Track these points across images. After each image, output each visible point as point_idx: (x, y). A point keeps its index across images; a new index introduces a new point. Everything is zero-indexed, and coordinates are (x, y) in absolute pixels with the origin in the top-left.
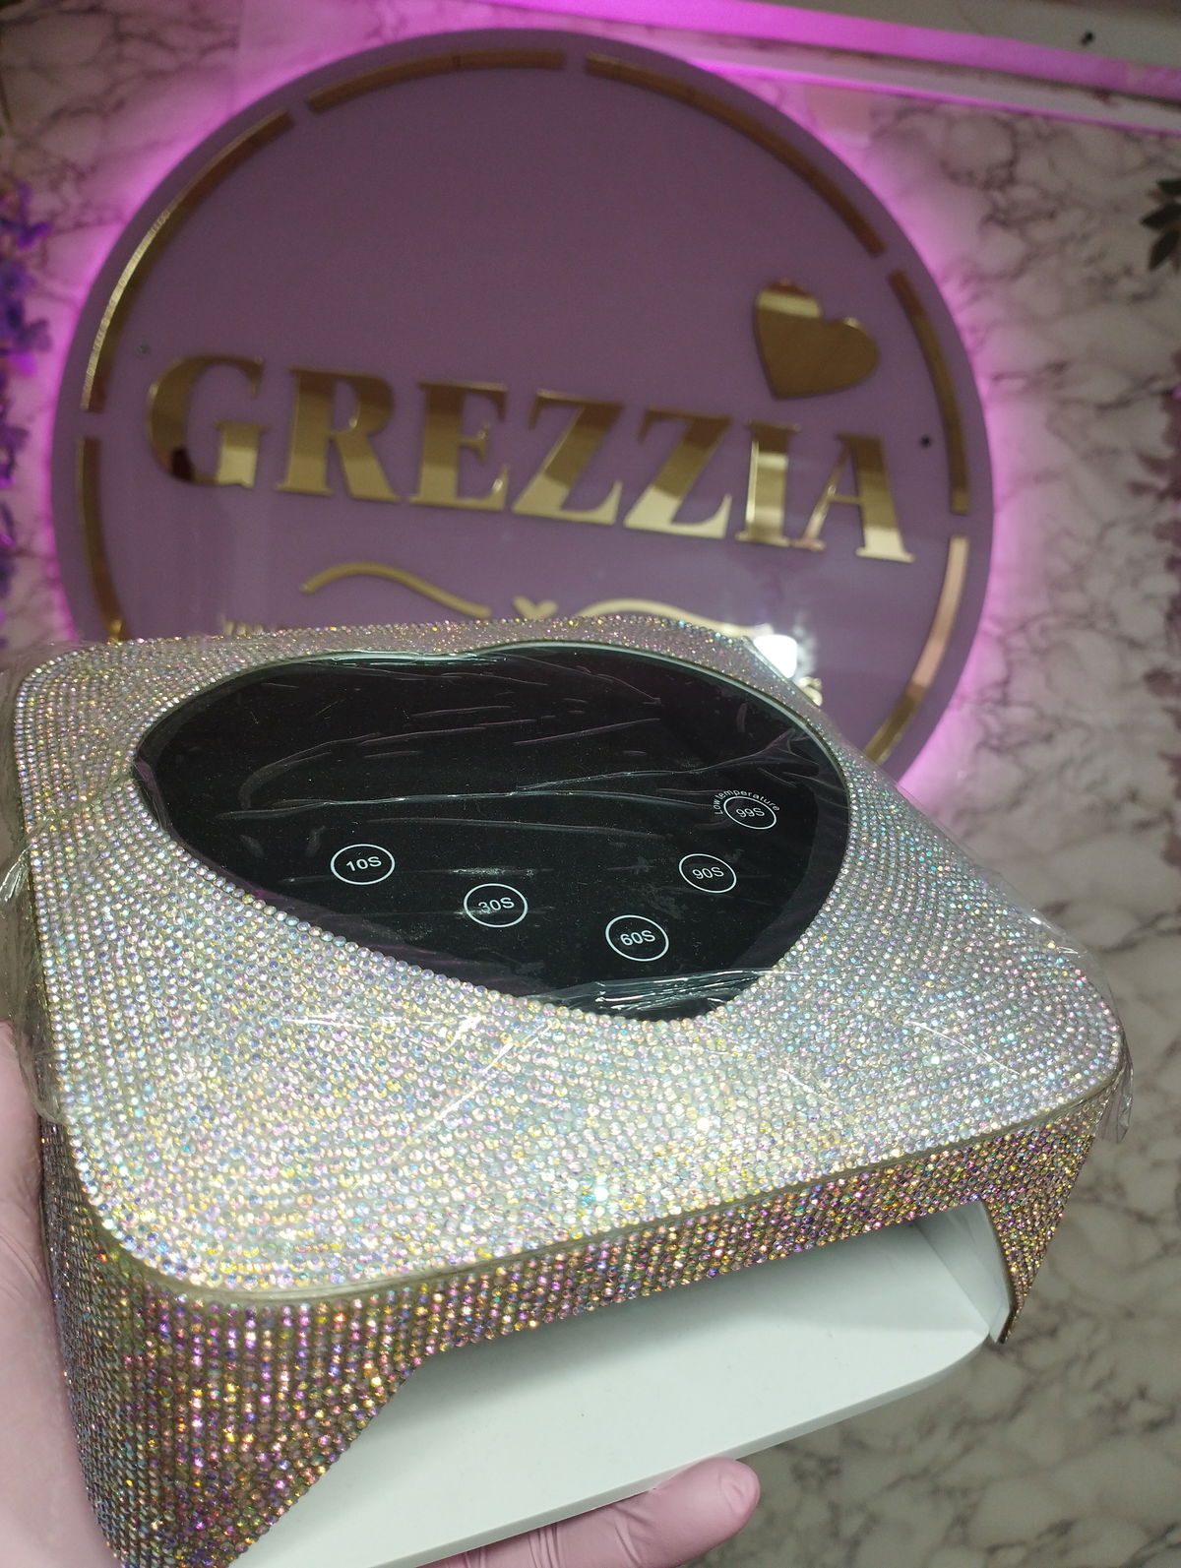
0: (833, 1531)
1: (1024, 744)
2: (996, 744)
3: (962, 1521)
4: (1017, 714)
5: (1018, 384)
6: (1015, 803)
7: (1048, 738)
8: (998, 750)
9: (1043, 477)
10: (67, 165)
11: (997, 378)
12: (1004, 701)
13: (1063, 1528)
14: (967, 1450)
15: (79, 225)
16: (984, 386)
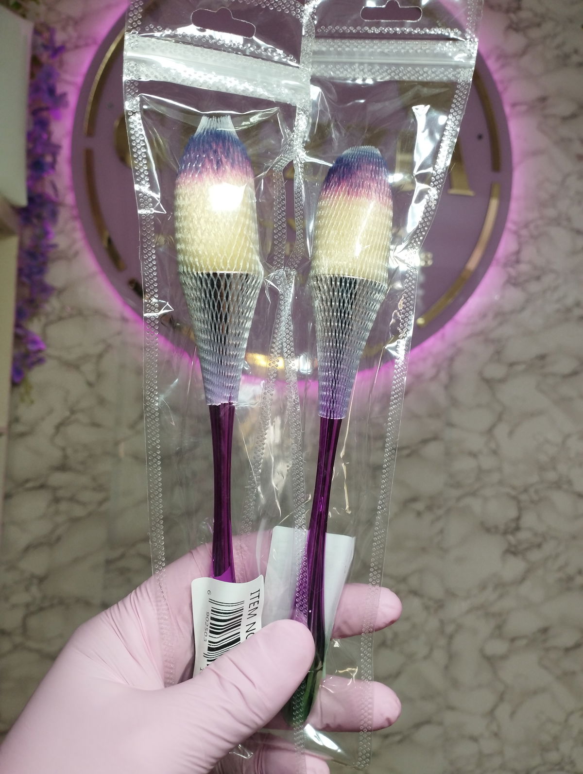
0: (442, 631)
1: (527, 281)
2: (513, 282)
3: (499, 627)
4: (524, 267)
5: (523, 108)
6: (523, 309)
7: (538, 278)
8: (515, 285)
9: (536, 153)
10: (69, 18)
11: (514, 105)
12: (518, 262)
13: (545, 630)
14: (501, 596)
15: (77, 47)
16: (507, 109)
